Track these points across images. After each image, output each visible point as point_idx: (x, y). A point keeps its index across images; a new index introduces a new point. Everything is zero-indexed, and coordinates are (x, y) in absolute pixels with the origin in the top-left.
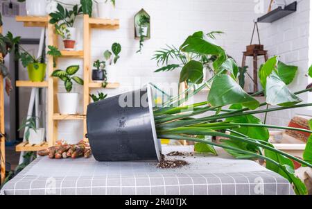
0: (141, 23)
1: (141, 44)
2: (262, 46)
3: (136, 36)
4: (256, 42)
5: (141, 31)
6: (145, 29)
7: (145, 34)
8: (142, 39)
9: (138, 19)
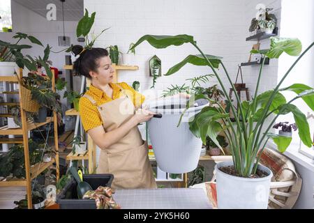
0: (155, 65)
1: (154, 82)
2: (245, 84)
3: (151, 75)
4: (239, 82)
5: (154, 72)
6: (157, 71)
7: (157, 74)
8: (155, 77)
9: (152, 62)
